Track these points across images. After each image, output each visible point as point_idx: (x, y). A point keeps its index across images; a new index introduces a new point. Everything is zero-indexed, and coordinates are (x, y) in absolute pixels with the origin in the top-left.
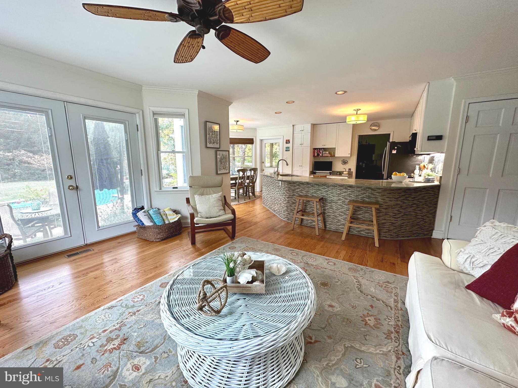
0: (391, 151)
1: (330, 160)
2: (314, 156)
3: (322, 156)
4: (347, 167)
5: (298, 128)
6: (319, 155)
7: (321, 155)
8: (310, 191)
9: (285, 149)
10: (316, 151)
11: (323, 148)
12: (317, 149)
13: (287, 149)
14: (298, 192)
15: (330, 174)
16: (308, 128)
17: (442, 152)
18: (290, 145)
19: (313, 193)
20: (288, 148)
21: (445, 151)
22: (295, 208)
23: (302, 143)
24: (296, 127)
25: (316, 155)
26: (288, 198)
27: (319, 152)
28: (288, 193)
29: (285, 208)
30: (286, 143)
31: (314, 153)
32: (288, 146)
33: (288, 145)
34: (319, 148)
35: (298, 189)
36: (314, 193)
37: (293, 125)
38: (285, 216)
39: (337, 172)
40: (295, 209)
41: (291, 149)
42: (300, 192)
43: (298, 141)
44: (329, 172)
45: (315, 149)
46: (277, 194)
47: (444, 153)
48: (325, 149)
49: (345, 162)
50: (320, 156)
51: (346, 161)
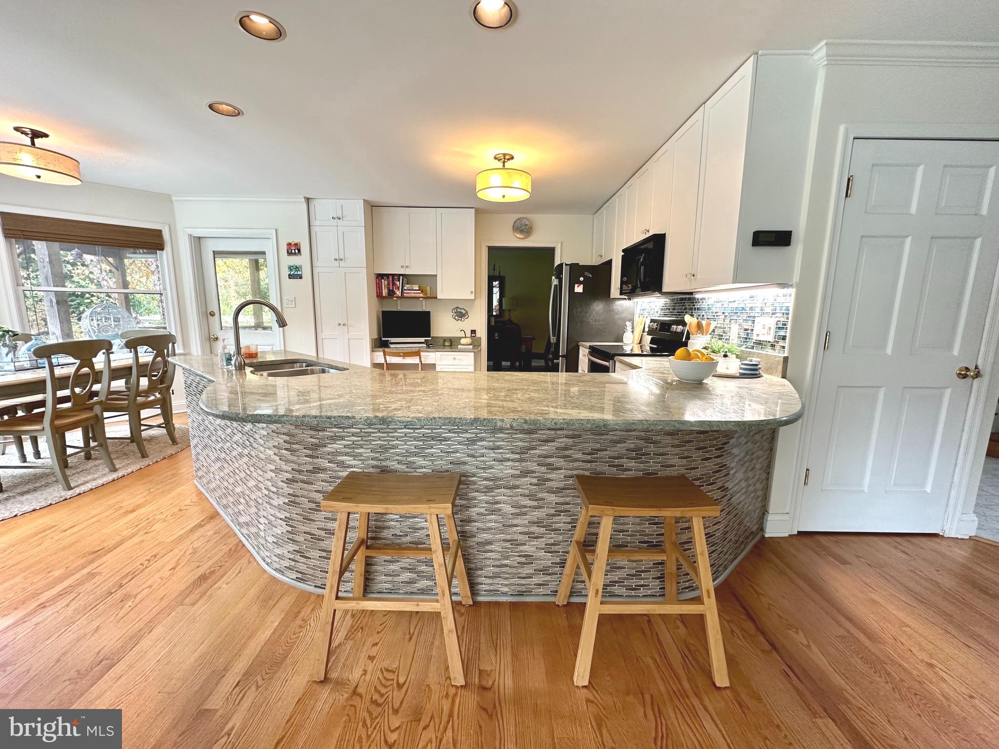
0: (571, 288)
1: (424, 308)
2: (379, 295)
3: (402, 297)
4: (467, 325)
5: (324, 209)
6: (394, 293)
7: (398, 293)
8: (394, 447)
9: (286, 272)
10: (384, 282)
11: (403, 275)
12: (387, 275)
13: (295, 274)
14: (337, 453)
15: (428, 347)
16: (357, 212)
17: (783, 285)
18: (302, 261)
19: (409, 454)
20: (297, 268)
21: (796, 278)
22: (334, 525)
23: (341, 257)
24: (317, 205)
25: (385, 292)
26: (289, 481)
27: (394, 284)
28: (287, 461)
29: (281, 529)
30: (290, 253)
31: (379, 287)
32: (297, 264)
33: (294, 260)
34: (393, 275)
35: (334, 439)
36: (416, 455)
37: (308, 200)
38: (287, 563)
39: (445, 340)
40: (331, 532)
41: (306, 272)
42: (347, 454)
43: (326, 250)
44: (422, 340)
45: (380, 276)
46: (241, 455)
47: (791, 286)
48: (408, 279)
49: (461, 315)
50: (398, 297)
51: (464, 312)
